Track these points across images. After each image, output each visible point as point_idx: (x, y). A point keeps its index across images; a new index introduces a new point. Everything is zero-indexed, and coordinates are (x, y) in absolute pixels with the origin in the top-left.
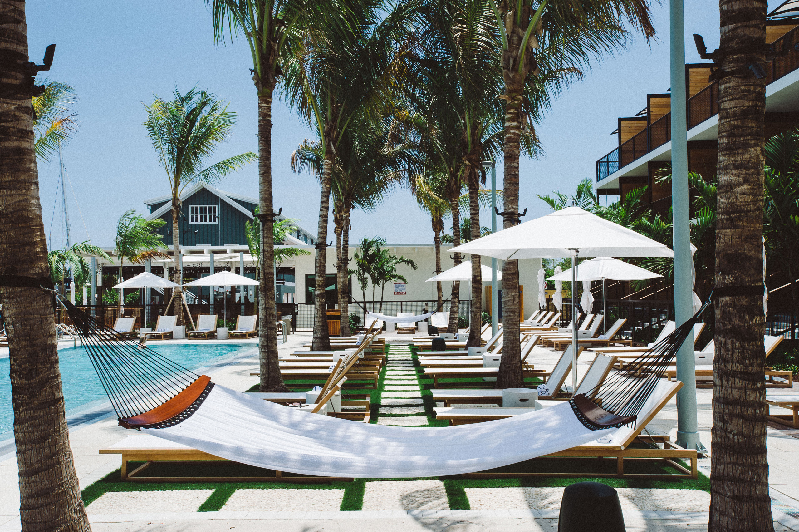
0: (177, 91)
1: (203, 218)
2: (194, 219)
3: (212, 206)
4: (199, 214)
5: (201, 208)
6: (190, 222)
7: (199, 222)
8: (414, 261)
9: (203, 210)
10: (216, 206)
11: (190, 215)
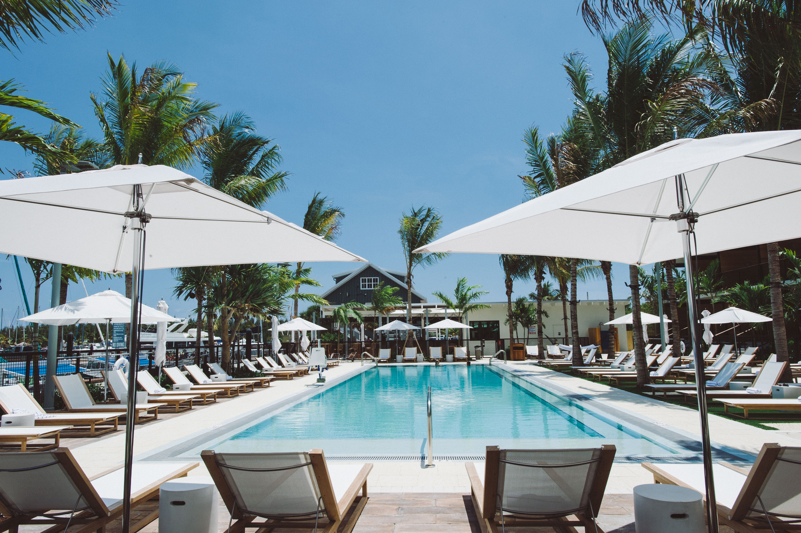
0: (413, 209)
1: (370, 286)
2: (364, 286)
3: (375, 278)
4: (367, 283)
5: (368, 279)
6: (361, 289)
7: (367, 288)
8: (547, 312)
9: (370, 281)
10: (378, 278)
11: (361, 284)
